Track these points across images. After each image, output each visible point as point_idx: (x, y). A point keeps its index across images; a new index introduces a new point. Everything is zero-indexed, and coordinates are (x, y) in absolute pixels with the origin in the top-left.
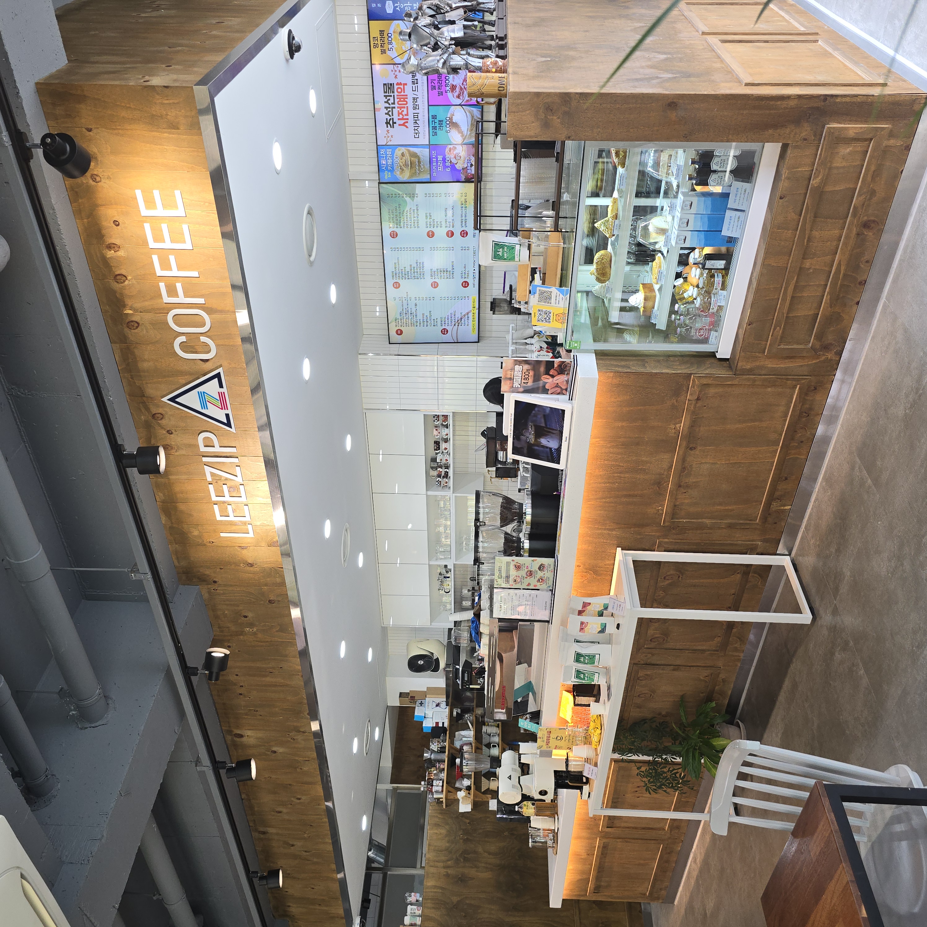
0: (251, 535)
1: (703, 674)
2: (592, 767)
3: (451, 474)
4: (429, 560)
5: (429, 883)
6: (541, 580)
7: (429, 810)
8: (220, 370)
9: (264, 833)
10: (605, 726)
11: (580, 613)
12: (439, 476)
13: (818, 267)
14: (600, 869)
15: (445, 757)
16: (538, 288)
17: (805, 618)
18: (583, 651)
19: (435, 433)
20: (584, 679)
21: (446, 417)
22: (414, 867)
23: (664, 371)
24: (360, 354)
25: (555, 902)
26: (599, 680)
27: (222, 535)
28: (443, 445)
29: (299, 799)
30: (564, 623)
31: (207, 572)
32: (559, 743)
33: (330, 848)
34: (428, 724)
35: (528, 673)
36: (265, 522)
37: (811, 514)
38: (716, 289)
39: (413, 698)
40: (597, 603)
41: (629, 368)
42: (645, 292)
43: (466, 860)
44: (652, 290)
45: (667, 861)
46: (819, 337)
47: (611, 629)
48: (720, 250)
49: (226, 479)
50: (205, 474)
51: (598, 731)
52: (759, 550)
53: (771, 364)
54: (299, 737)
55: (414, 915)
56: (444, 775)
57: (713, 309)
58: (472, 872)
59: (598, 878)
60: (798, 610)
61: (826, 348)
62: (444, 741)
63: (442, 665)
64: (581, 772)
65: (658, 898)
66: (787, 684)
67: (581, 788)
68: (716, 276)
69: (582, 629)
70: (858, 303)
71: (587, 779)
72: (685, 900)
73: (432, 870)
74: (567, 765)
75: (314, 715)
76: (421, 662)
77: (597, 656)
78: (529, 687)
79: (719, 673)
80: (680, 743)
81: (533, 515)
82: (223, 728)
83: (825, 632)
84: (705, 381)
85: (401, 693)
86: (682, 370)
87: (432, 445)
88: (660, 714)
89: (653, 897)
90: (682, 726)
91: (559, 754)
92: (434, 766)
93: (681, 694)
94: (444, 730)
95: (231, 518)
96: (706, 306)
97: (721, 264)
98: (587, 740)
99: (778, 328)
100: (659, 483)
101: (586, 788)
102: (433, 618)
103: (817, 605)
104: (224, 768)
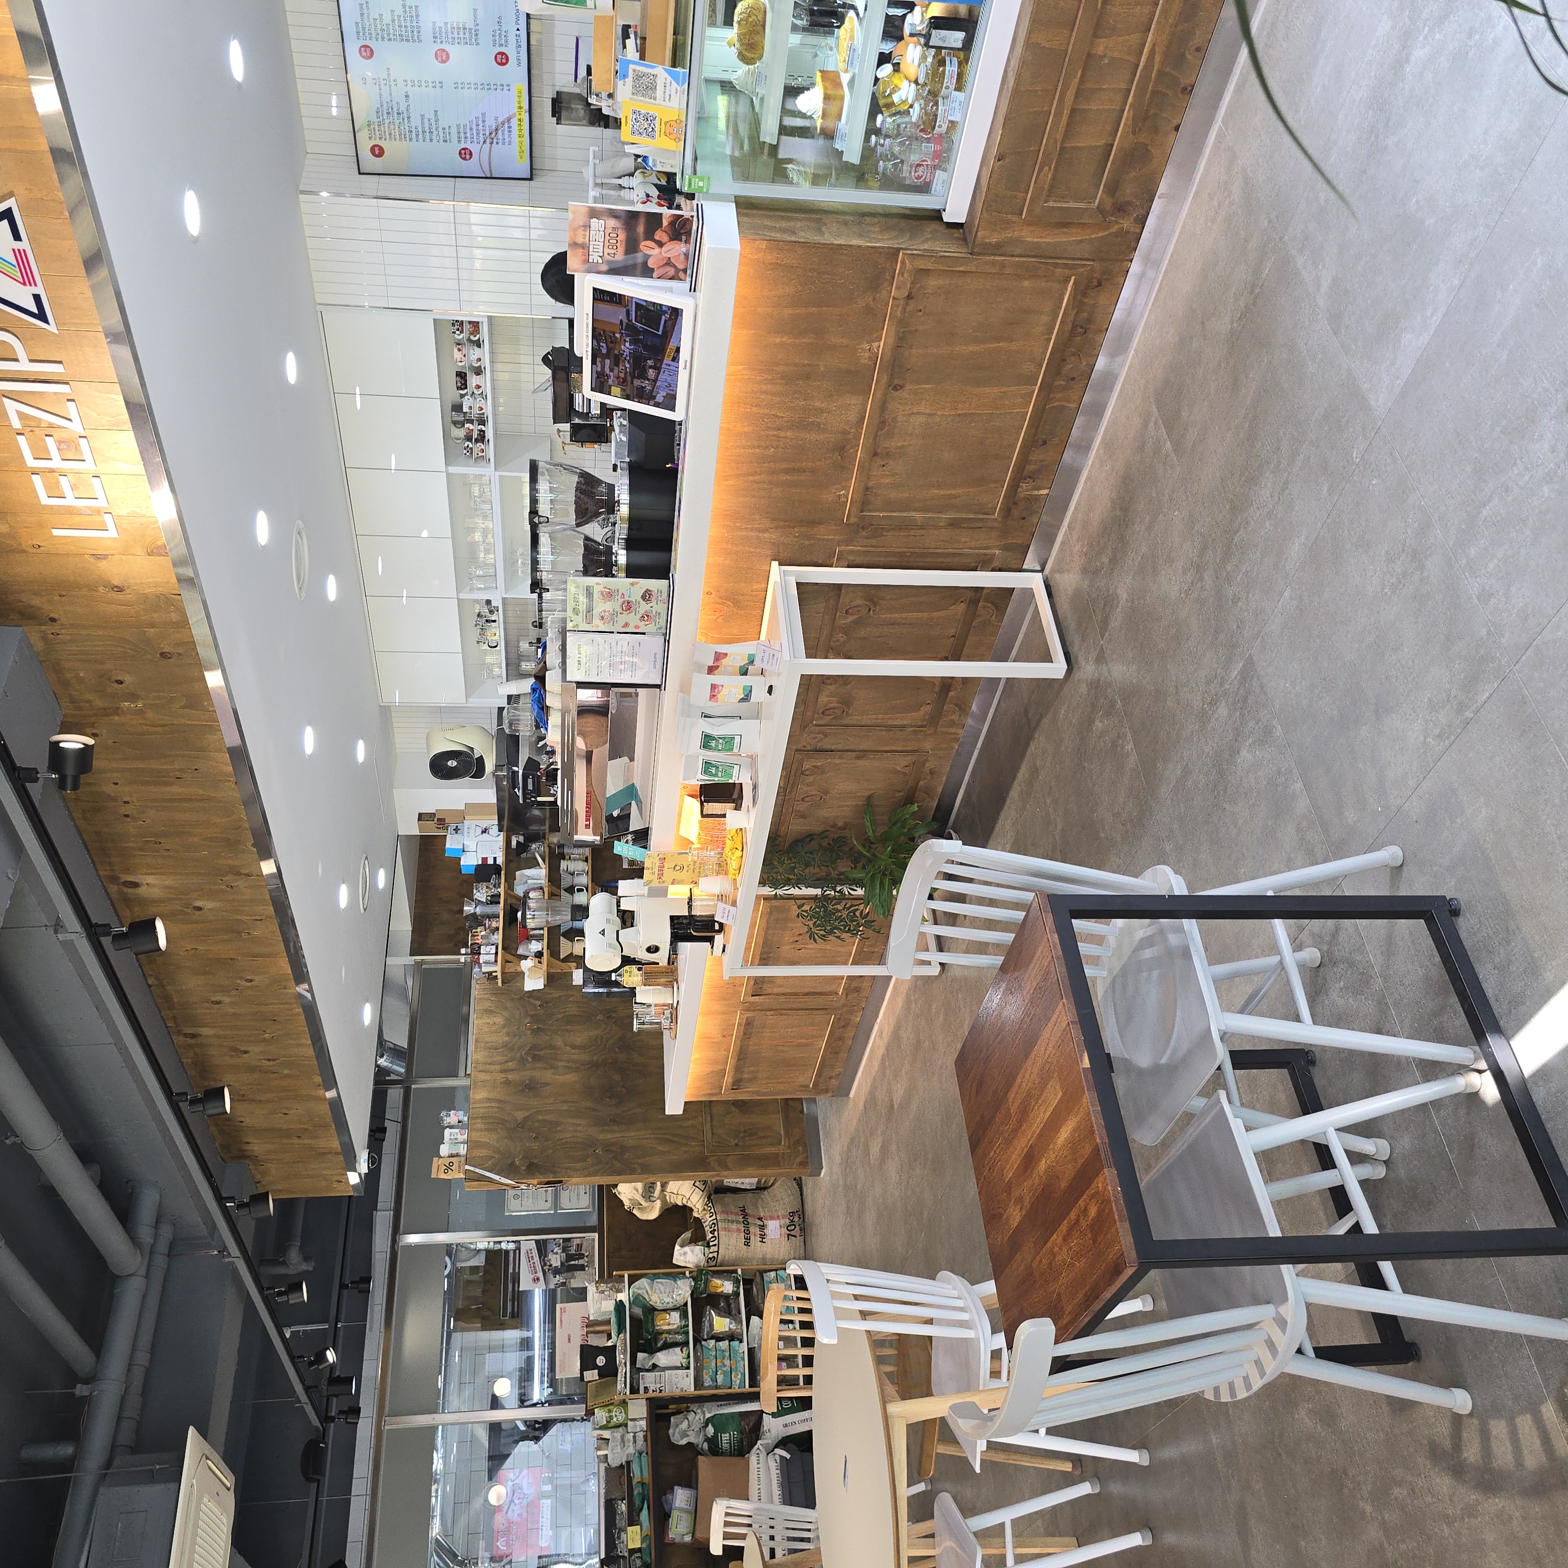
0: (112, 533)
1: (902, 762)
2: (728, 907)
3: (490, 434)
4: (458, 591)
5: (479, 1095)
6: (646, 617)
7: (476, 991)
9: (194, 1036)
10: (749, 847)
11: (711, 670)
12: (469, 438)
13: (1116, 55)
14: (742, 1056)
15: (500, 909)
16: (631, 67)
17: (1057, 669)
18: (715, 732)
19: (457, 355)
20: (716, 775)
21: (475, 325)
22: (455, 1075)
23: (855, 242)
24: (303, 192)
25: (674, 1106)
26: (741, 776)
27: (56, 532)
28: (473, 380)
29: (251, 981)
30: (685, 688)
31: (36, 602)
32: (678, 875)
33: (310, 1052)
34: (469, 861)
35: (628, 771)
36: (137, 510)
37: (1078, 504)
38: (947, 88)
39: (441, 821)
40: (737, 653)
41: (794, 233)
42: (825, 88)
43: (536, 1058)
44: (838, 85)
45: (841, 1038)
46: (1112, 189)
47: (759, 695)
48: (956, 11)
49: (51, 426)
51: (738, 853)
52: (996, 564)
53: (1030, 236)
54: (241, 883)
55: (455, 1142)
56: (498, 937)
57: (940, 126)
58: (548, 1075)
59: (738, 1069)
60: (1047, 657)
61: (1121, 209)
62: (497, 886)
63: (490, 766)
64: (713, 916)
65: (826, 1091)
66: (1024, 771)
67: (711, 940)
68: (948, 62)
69: (713, 697)
70: (1177, 128)
71: (721, 925)
72: (866, 1089)
73: (482, 1076)
74: (690, 907)
75: (265, 849)
76: (452, 763)
77: (737, 739)
78: (630, 792)
79: (926, 761)
80: (864, 867)
81: (631, 506)
82: (101, 873)
83: (1083, 689)
84: (922, 264)
85: (420, 815)
86: (883, 241)
87: (452, 380)
88: (835, 826)
89: (820, 1088)
90: (867, 843)
91: (678, 892)
92: (482, 924)
93: (867, 794)
94: (496, 869)
95: (70, 501)
96: (930, 121)
97: (956, 38)
98: (721, 868)
99: (1046, 168)
100: (842, 448)
101: (719, 939)
102: (470, 687)
103: (1075, 650)
104: (108, 934)
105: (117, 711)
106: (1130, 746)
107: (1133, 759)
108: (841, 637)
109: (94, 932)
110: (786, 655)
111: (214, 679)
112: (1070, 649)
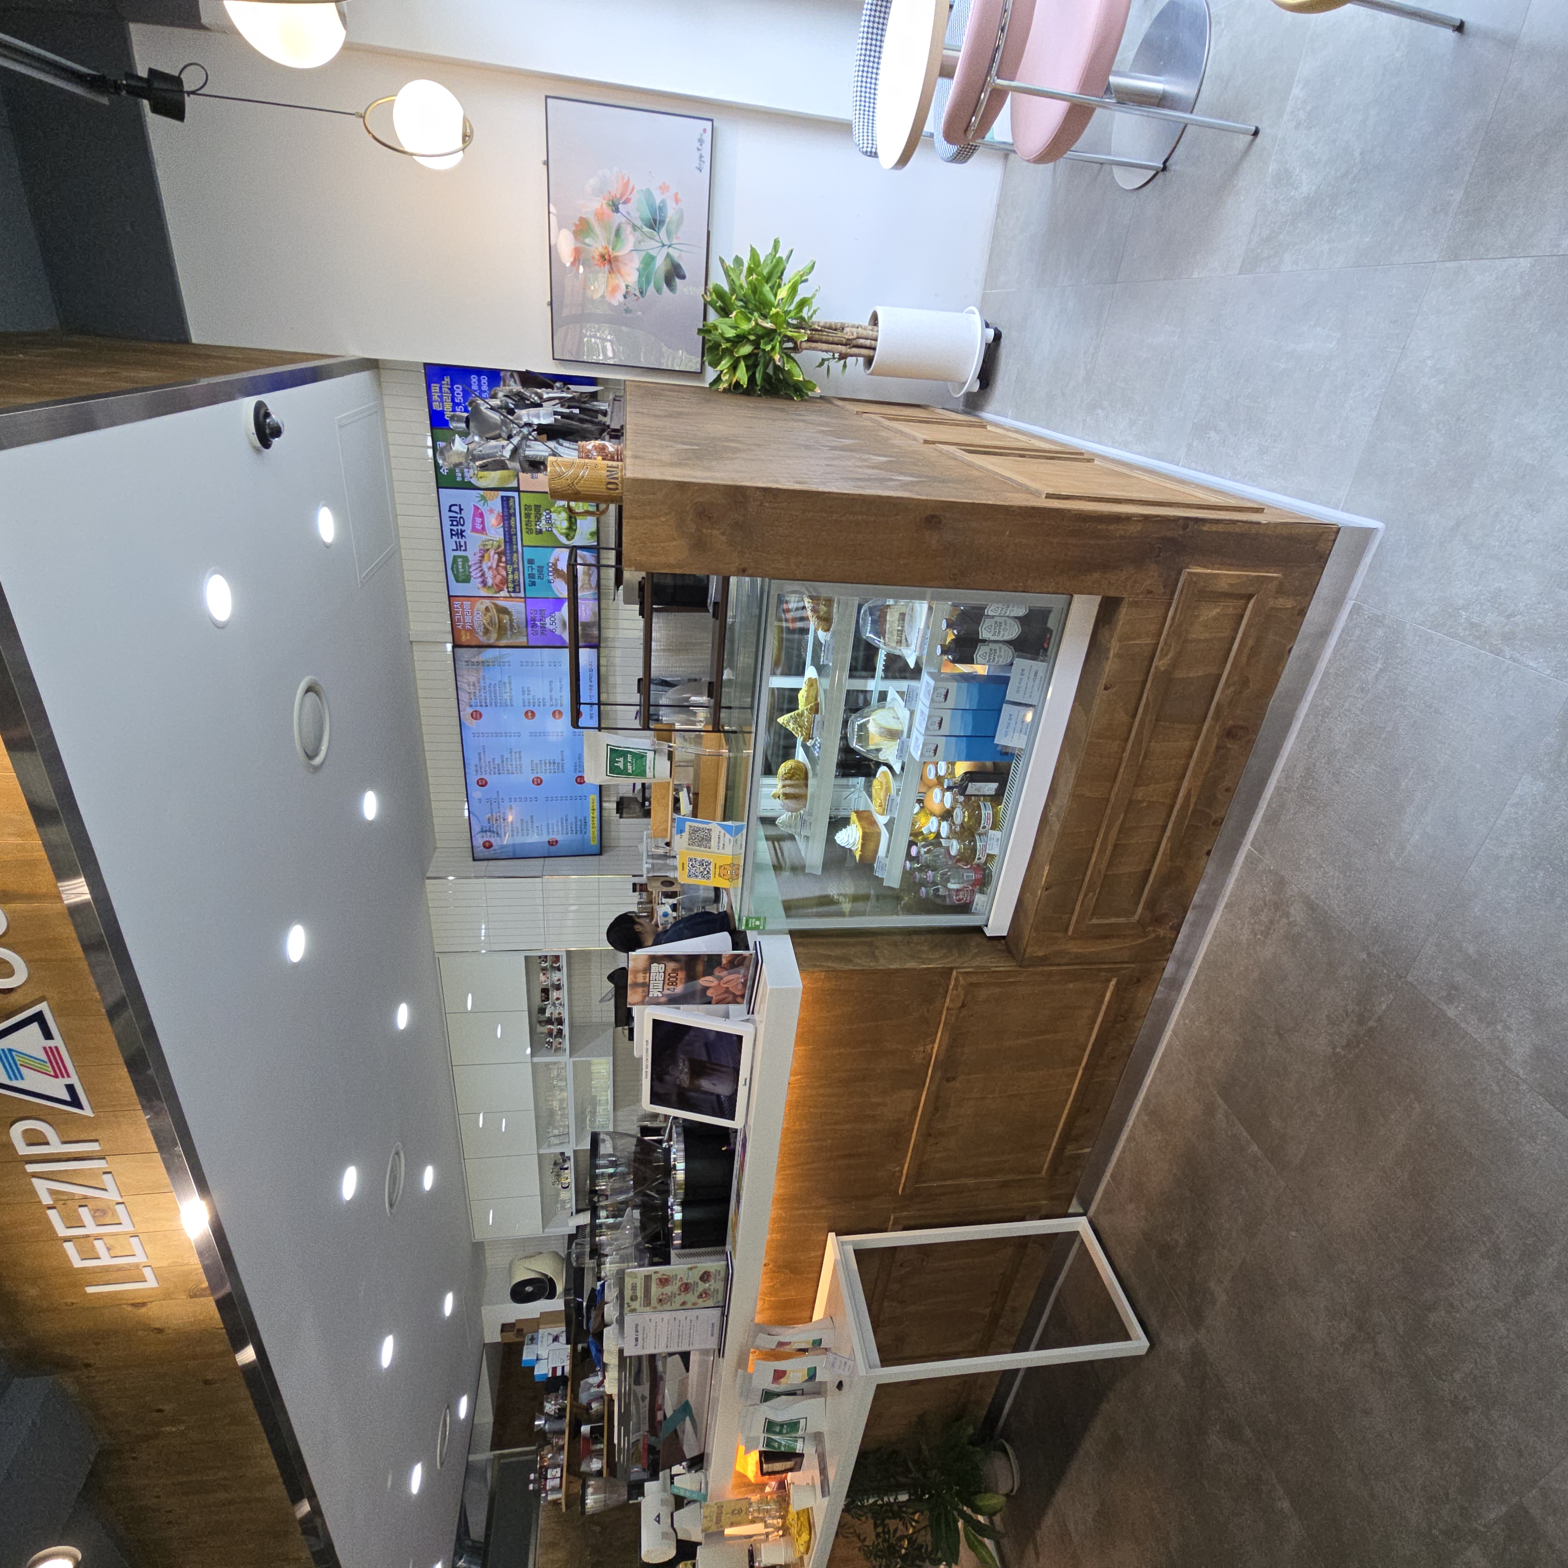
0: (151, 1283)
3: (566, 1032)
4: (538, 1148)
6: (704, 1294)
7: (543, 1520)
8: (43, 1007)
10: (818, 1528)
12: (550, 1034)
13: (1154, 799)
15: (565, 1424)
16: (688, 824)
17: (1138, 1344)
18: (780, 1417)
19: (542, 978)
20: (780, 1448)
21: (557, 958)
23: (911, 965)
24: (429, 878)
26: (804, 1446)
27: (90, 1290)
28: (554, 994)
31: (68, 1352)
32: (736, 1518)
34: (542, 1370)
36: (180, 1260)
37: (1120, 1159)
38: (984, 827)
39: (520, 1332)
41: (850, 961)
42: (863, 828)
44: (873, 823)
46: (1151, 905)
48: (985, 766)
49: (86, 1198)
50: (33, 1192)
51: (806, 1536)
52: (1043, 1212)
53: (1074, 948)
56: (563, 1458)
57: (979, 859)
61: (1158, 920)
62: (564, 1397)
63: (560, 1288)
68: (982, 807)
69: (777, 1379)
70: (1208, 853)
76: (529, 1289)
77: (802, 1422)
78: (686, 1410)
84: (974, 979)
85: (504, 1326)
86: (935, 961)
87: (538, 996)
92: (549, 1443)
94: (564, 1378)
95: (105, 1260)
96: (967, 856)
97: (990, 788)
99: (1091, 894)
100: (898, 1136)
102: (545, 1223)
108: (895, 1287)
110: (863, 1365)
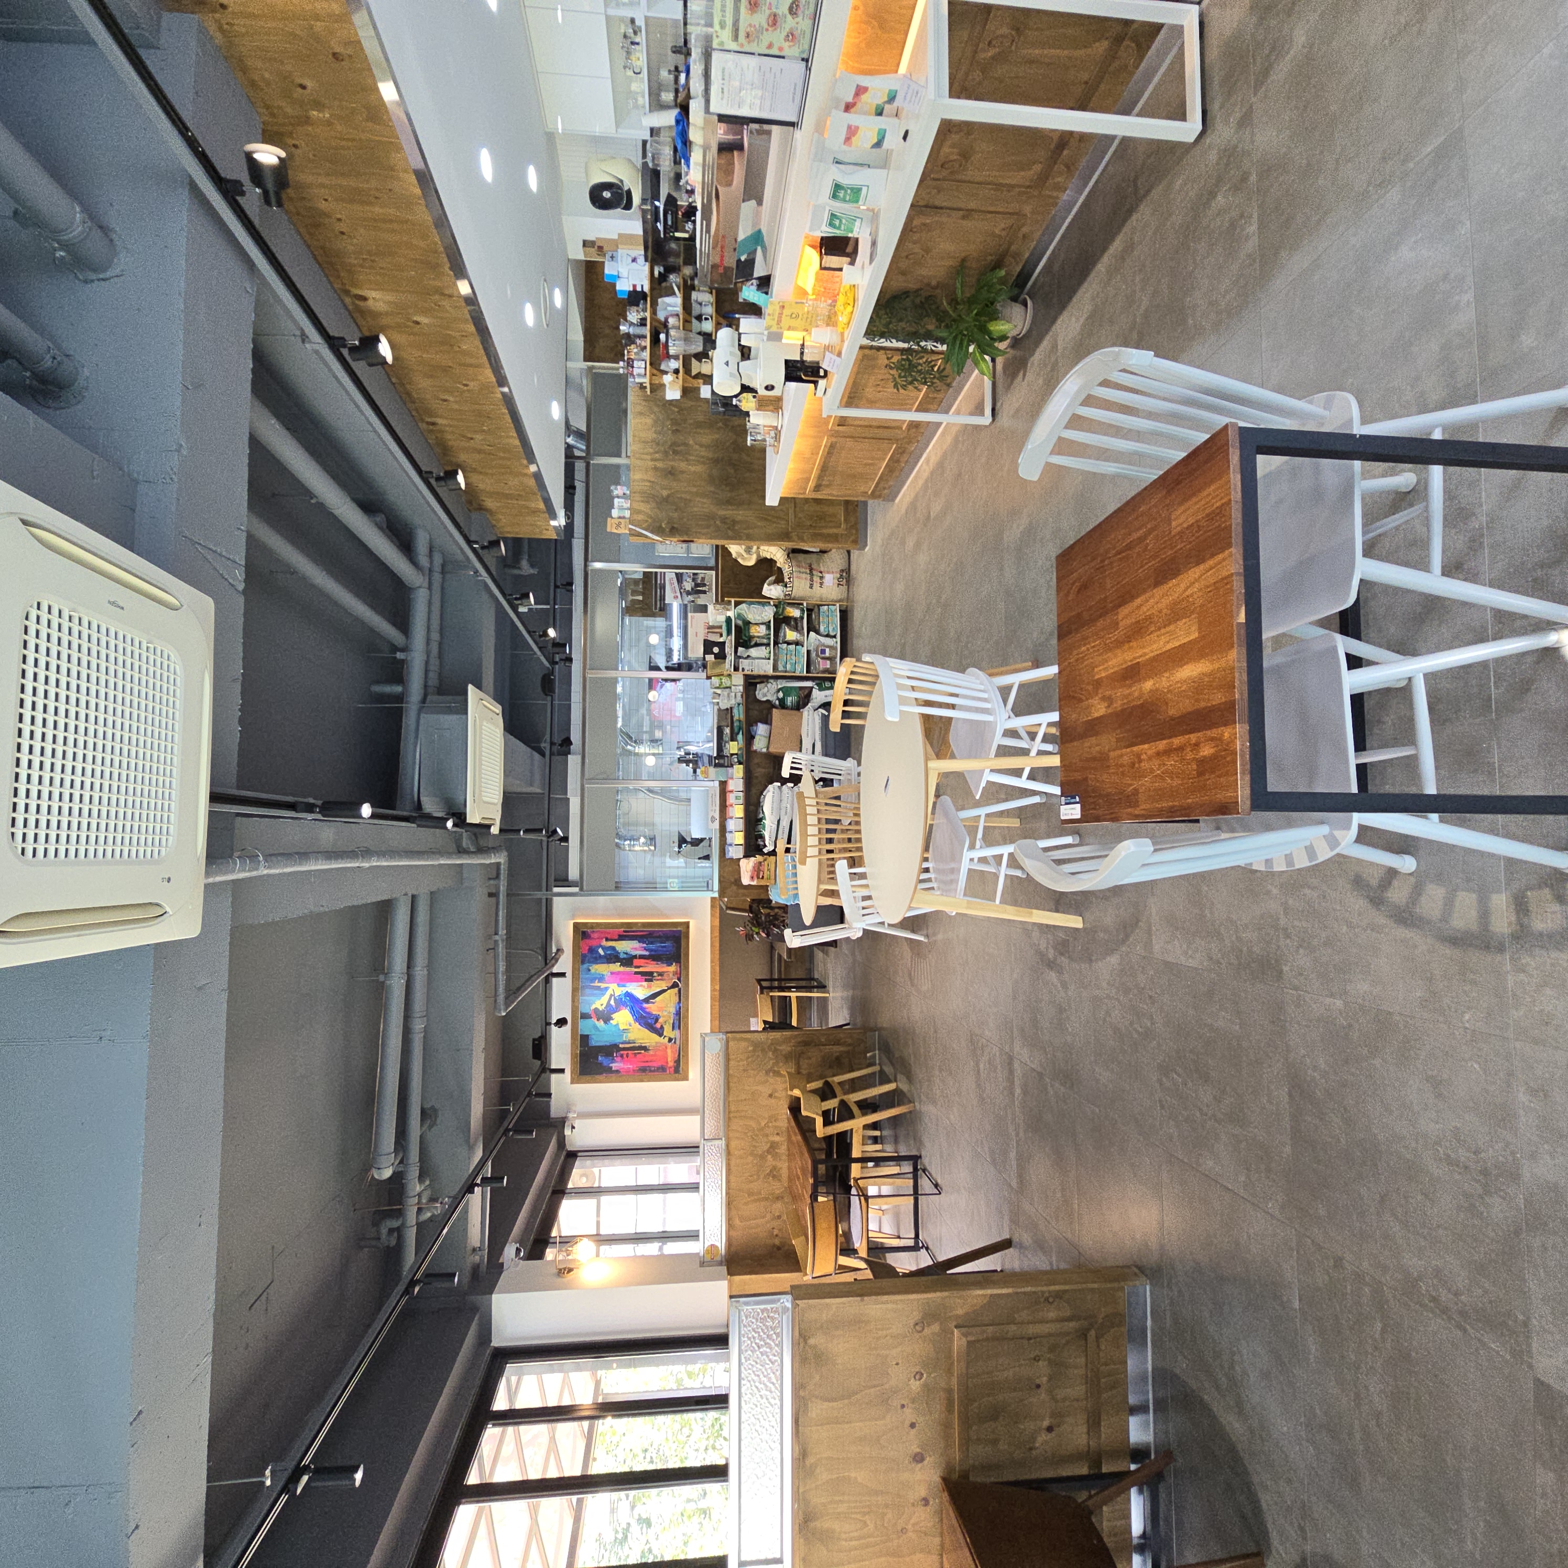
1: (1000, 226)
2: (835, 357)
4: (606, 6)
5: (637, 476)
6: (791, 36)
7: (631, 397)
9: (433, 424)
10: (860, 302)
11: (848, 108)
14: (824, 469)
15: (647, 331)
17: (1189, 130)
18: (845, 181)
20: (839, 228)
22: (619, 455)
25: (772, 500)
26: (861, 233)
29: (466, 385)
30: (820, 128)
32: (793, 323)
33: (517, 442)
34: (624, 287)
35: (757, 216)
39: (600, 248)
40: (878, 87)
43: (675, 452)
45: (898, 461)
47: (893, 141)
51: (849, 309)
54: (445, 303)
55: (621, 508)
56: (646, 354)
58: (683, 465)
59: (820, 477)
60: (1181, 115)
62: (645, 310)
63: (636, 199)
64: (818, 363)
65: (880, 496)
66: (1117, 245)
67: (815, 383)
69: (848, 140)
71: (826, 372)
72: (908, 500)
73: (638, 462)
74: (802, 353)
75: (460, 271)
76: (607, 194)
77: (864, 190)
78: (757, 238)
79: (1023, 225)
80: (947, 326)
82: (336, 286)
83: (1213, 156)
85: (584, 241)
88: (928, 285)
89: (874, 495)
90: (954, 302)
91: (792, 338)
92: (634, 343)
93: (963, 255)
94: (643, 295)
98: (831, 320)
101: (822, 383)
102: (618, 120)
103: (1215, 107)
104: (345, 346)
105: (307, 121)
106: (1253, 228)
107: (1251, 245)
108: (977, 75)
109: (334, 344)
110: (931, 93)
111: (388, 91)
112: (1208, 108)
